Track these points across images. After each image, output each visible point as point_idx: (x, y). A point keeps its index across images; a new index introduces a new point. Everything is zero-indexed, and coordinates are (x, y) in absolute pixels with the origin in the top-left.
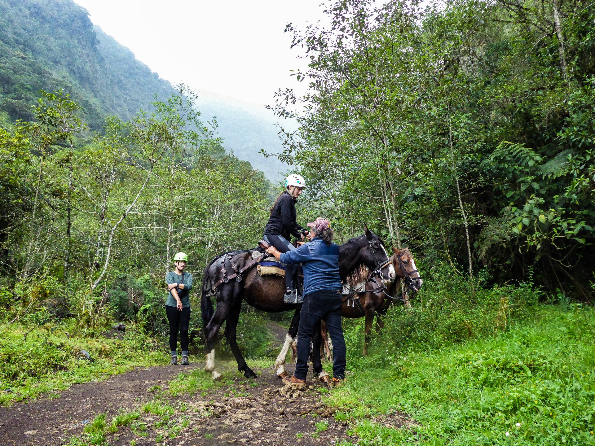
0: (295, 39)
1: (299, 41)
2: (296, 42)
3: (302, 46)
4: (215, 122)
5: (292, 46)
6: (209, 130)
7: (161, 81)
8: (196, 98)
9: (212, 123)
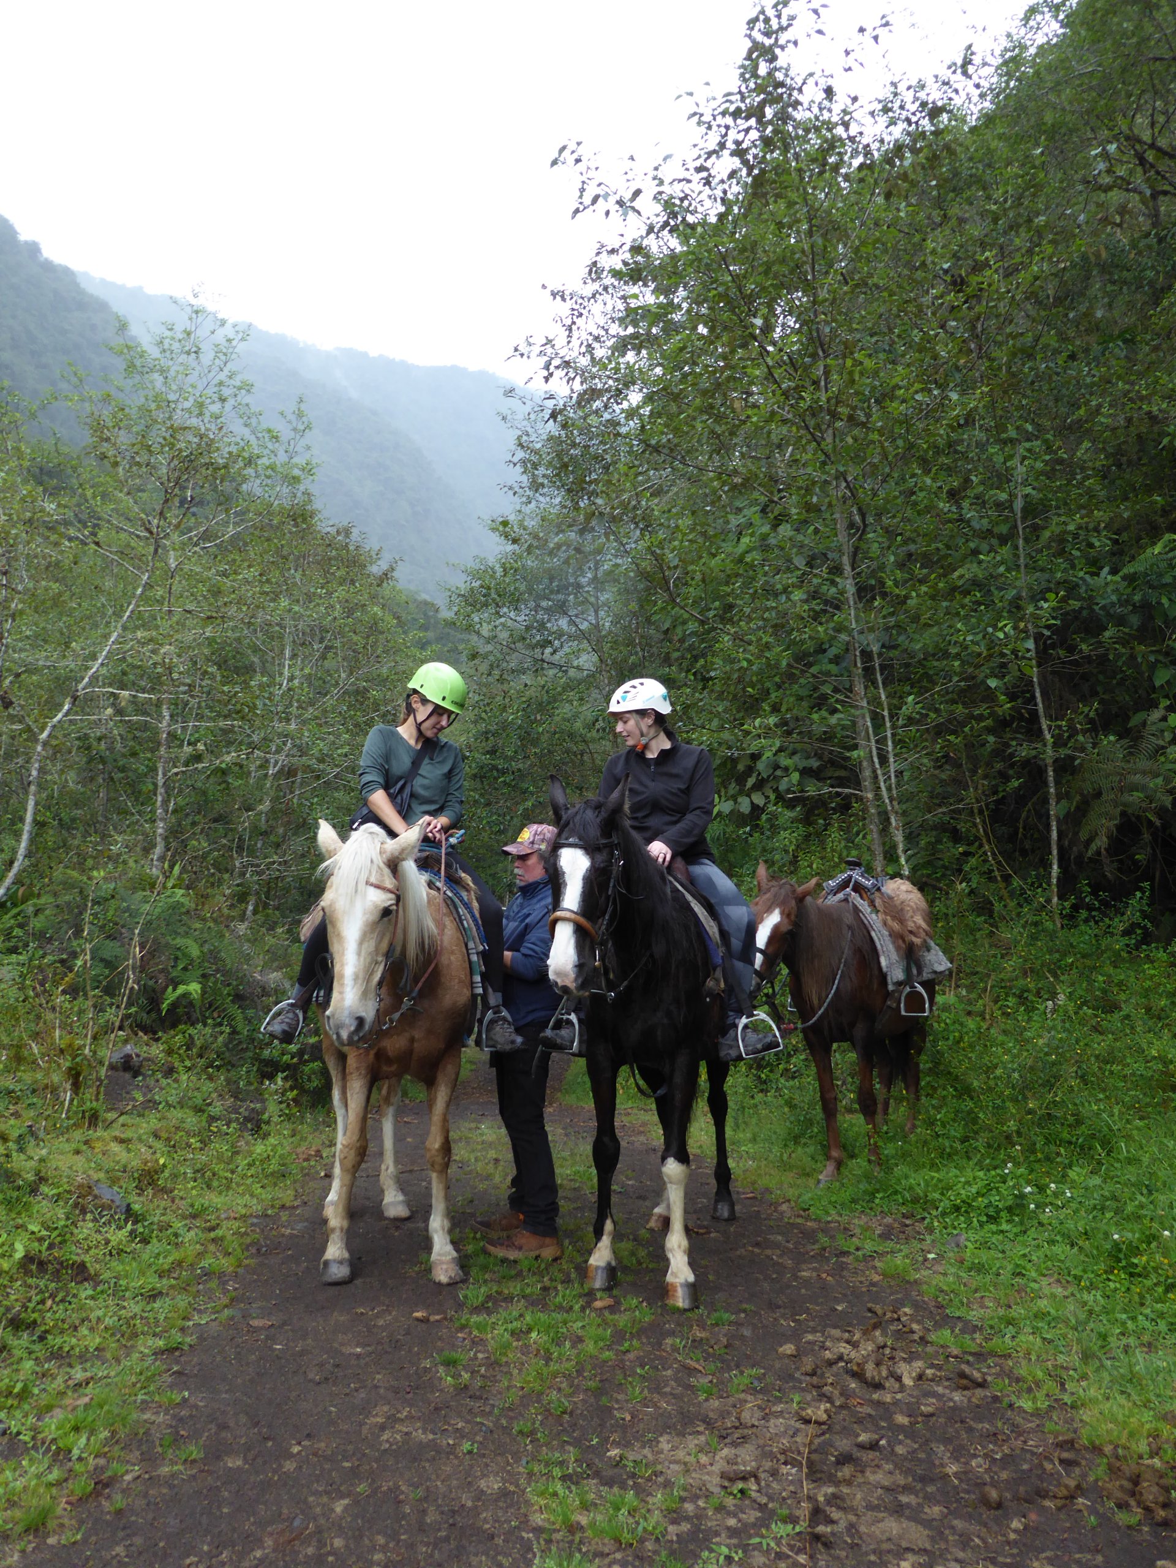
0: (582, 190)
1: (595, 200)
2: (587, 199)
3: (607, 213)
4: (300, 415)
5: (577, 211)
6: (284, 438)
7: (48, 267)
8: (243, 340)
9: (293, 418)
